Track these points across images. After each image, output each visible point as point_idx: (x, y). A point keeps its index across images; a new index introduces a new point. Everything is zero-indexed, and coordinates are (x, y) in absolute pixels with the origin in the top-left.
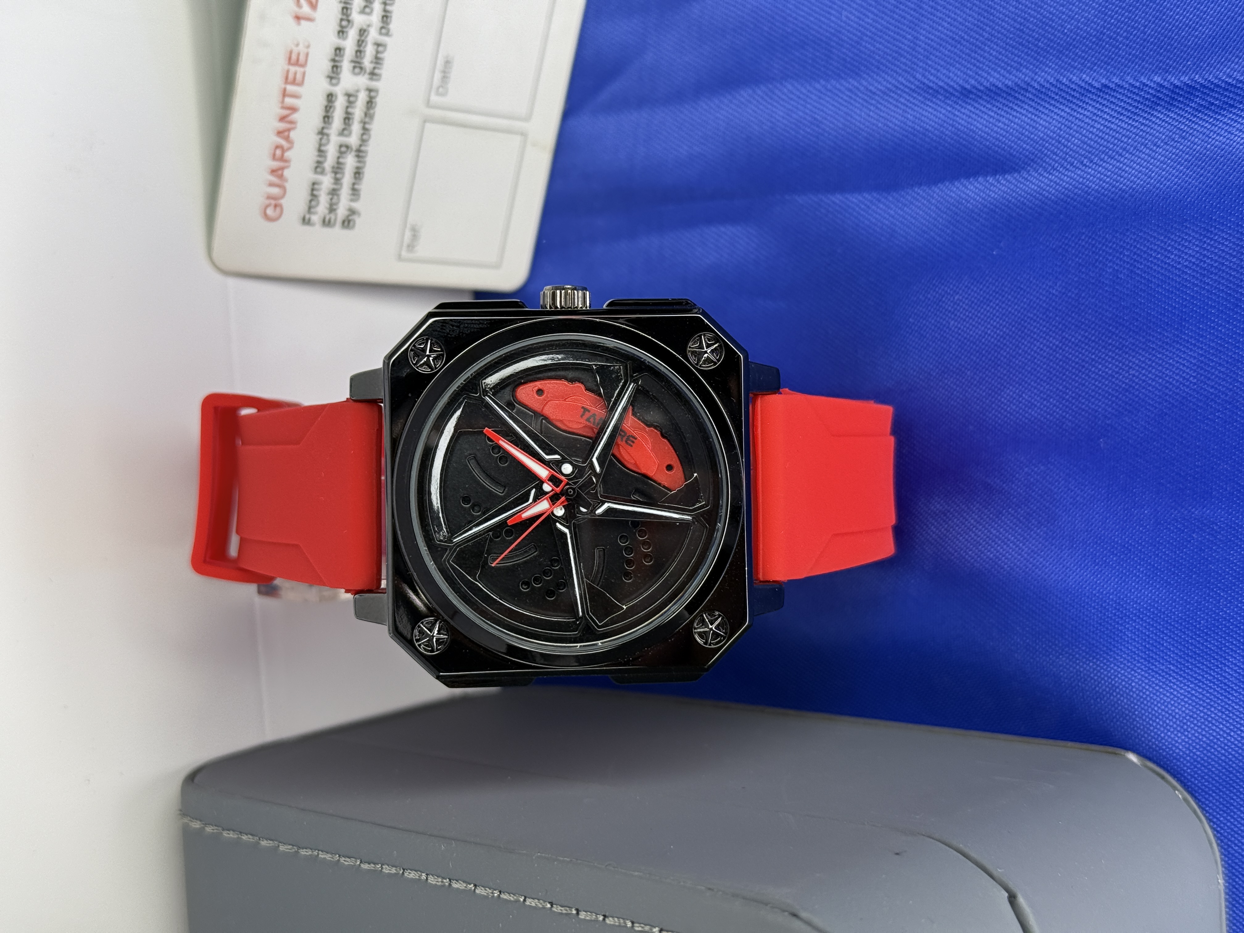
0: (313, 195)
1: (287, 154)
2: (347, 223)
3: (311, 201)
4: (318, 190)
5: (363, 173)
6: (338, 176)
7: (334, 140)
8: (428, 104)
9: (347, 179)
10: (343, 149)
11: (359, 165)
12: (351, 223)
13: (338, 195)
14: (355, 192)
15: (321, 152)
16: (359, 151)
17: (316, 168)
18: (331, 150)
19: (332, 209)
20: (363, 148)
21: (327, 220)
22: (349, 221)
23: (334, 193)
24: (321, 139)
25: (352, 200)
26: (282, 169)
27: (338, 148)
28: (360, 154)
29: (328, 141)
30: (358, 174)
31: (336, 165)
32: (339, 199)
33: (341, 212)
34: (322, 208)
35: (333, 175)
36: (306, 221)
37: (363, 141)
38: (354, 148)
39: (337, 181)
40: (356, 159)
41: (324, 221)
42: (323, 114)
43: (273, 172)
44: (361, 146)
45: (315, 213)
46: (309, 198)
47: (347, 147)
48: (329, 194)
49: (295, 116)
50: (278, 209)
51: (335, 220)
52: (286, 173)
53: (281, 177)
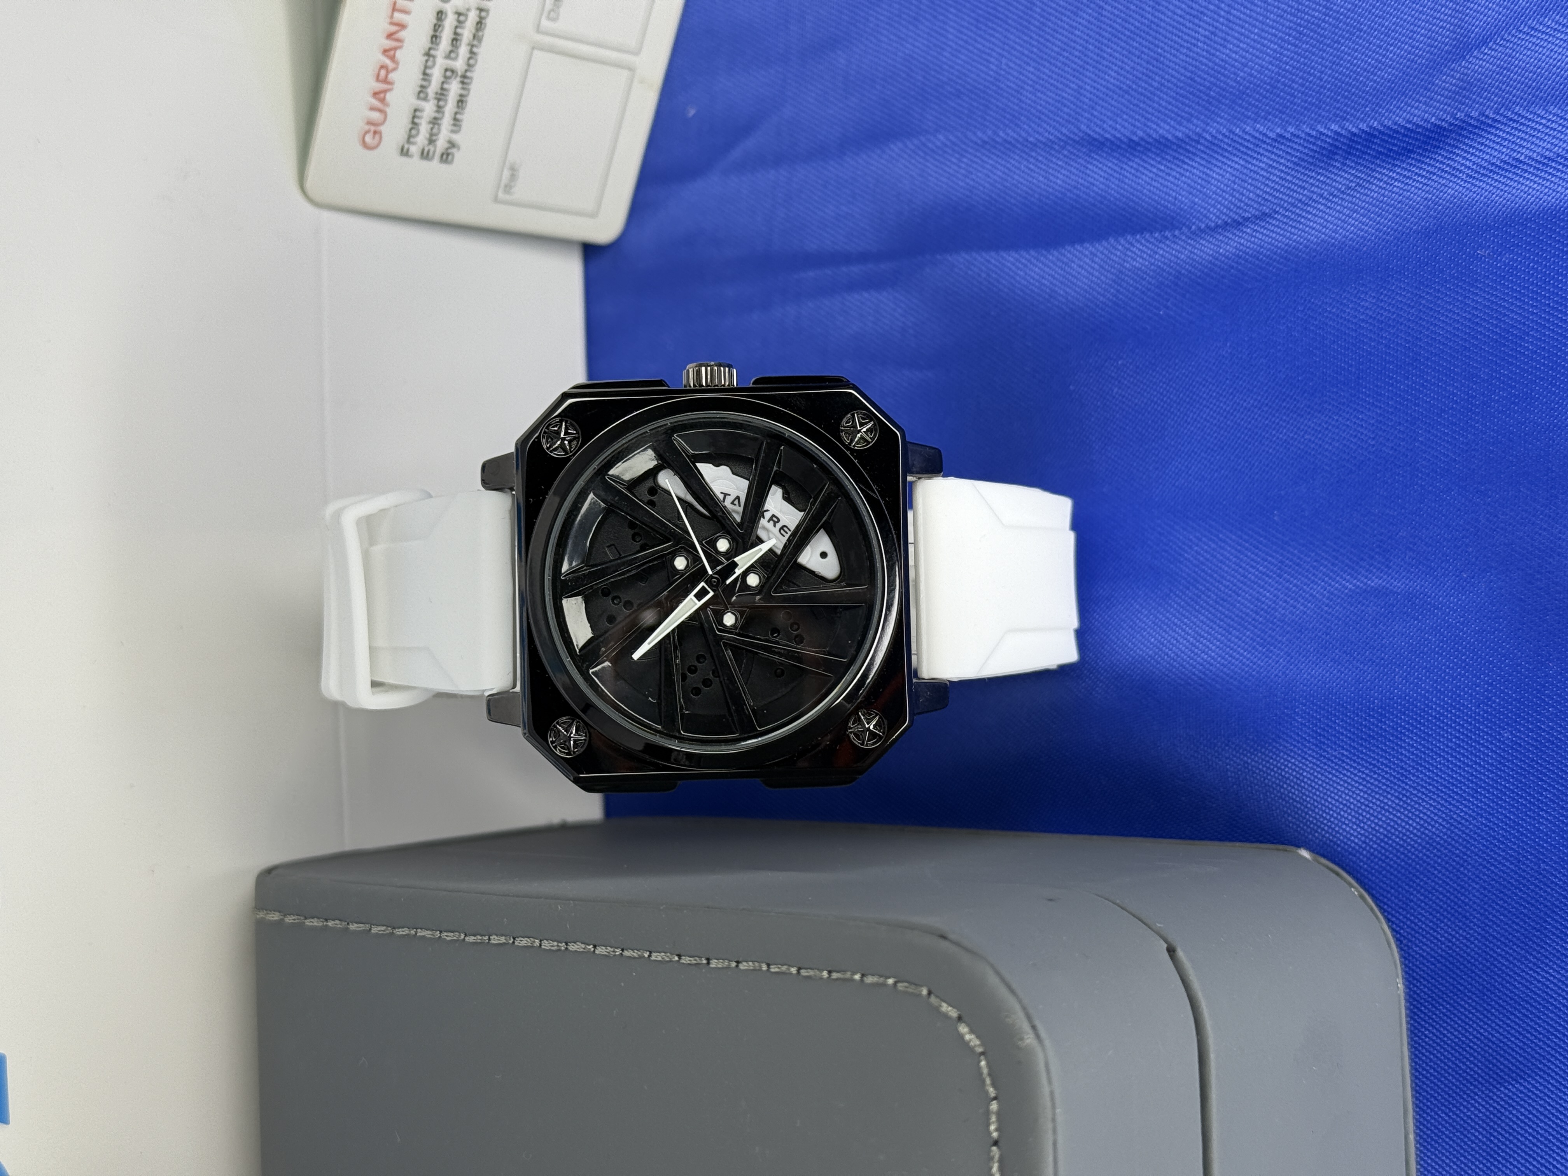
0: (413, 123)
1: (392, 76)
2: (446, 157)
3: (411, 130)
4: (418, 117)
5: (466, 102)
6: (441, 103)
7: (441, 62)
8: (538, 30)
9: (450, 107)
10: (449, 74)
11: (463, 92)
12: (450, 157)
13: (439, 125)
14: (456, 122)
15: (426, 75)
16: (464, 76)
17: (420, 92)
18: (436, 74)
19: (431, 141)
20: (468, 74)
21: (425, 153)
22: (448, 155)
23: (435, 122)
24: (427, 61)
25: (453, 132)
26: (385, 91)
27: (443, 72)
28: (465, 80)
29: (434, 63)
30: (461, 102)
31: (439, 91)
32: (439, 130)
33: (441, 144)
34: (421, 139)
35: (436, 102)
36: (404, 152)
37: (470, 66)
38: (460, 73)
39: (439, 109)
40: (460, 86)
41: (422, 153)
42: (431, 33)
43: (375, 94)
44: (466, 71)
45: (414, 143)
46: (410, 126)
47: (453, 71)
48: (430, 122)
49: (402, 34)
50: (377, 136)
51: (434, 152)
52: (389, 96)
53: (383, 101)
